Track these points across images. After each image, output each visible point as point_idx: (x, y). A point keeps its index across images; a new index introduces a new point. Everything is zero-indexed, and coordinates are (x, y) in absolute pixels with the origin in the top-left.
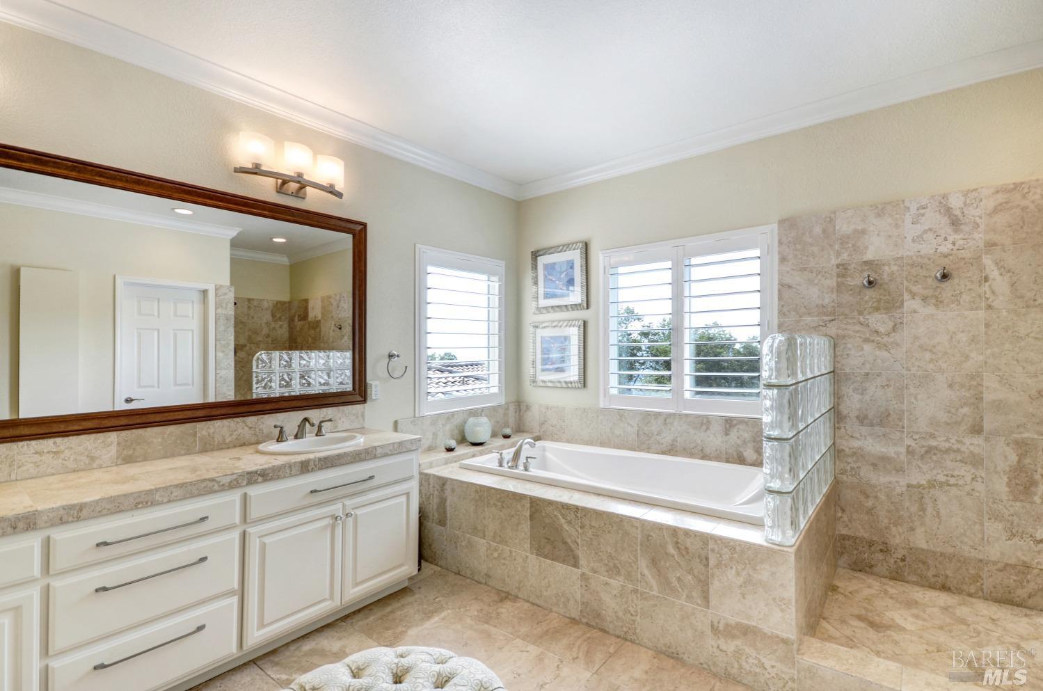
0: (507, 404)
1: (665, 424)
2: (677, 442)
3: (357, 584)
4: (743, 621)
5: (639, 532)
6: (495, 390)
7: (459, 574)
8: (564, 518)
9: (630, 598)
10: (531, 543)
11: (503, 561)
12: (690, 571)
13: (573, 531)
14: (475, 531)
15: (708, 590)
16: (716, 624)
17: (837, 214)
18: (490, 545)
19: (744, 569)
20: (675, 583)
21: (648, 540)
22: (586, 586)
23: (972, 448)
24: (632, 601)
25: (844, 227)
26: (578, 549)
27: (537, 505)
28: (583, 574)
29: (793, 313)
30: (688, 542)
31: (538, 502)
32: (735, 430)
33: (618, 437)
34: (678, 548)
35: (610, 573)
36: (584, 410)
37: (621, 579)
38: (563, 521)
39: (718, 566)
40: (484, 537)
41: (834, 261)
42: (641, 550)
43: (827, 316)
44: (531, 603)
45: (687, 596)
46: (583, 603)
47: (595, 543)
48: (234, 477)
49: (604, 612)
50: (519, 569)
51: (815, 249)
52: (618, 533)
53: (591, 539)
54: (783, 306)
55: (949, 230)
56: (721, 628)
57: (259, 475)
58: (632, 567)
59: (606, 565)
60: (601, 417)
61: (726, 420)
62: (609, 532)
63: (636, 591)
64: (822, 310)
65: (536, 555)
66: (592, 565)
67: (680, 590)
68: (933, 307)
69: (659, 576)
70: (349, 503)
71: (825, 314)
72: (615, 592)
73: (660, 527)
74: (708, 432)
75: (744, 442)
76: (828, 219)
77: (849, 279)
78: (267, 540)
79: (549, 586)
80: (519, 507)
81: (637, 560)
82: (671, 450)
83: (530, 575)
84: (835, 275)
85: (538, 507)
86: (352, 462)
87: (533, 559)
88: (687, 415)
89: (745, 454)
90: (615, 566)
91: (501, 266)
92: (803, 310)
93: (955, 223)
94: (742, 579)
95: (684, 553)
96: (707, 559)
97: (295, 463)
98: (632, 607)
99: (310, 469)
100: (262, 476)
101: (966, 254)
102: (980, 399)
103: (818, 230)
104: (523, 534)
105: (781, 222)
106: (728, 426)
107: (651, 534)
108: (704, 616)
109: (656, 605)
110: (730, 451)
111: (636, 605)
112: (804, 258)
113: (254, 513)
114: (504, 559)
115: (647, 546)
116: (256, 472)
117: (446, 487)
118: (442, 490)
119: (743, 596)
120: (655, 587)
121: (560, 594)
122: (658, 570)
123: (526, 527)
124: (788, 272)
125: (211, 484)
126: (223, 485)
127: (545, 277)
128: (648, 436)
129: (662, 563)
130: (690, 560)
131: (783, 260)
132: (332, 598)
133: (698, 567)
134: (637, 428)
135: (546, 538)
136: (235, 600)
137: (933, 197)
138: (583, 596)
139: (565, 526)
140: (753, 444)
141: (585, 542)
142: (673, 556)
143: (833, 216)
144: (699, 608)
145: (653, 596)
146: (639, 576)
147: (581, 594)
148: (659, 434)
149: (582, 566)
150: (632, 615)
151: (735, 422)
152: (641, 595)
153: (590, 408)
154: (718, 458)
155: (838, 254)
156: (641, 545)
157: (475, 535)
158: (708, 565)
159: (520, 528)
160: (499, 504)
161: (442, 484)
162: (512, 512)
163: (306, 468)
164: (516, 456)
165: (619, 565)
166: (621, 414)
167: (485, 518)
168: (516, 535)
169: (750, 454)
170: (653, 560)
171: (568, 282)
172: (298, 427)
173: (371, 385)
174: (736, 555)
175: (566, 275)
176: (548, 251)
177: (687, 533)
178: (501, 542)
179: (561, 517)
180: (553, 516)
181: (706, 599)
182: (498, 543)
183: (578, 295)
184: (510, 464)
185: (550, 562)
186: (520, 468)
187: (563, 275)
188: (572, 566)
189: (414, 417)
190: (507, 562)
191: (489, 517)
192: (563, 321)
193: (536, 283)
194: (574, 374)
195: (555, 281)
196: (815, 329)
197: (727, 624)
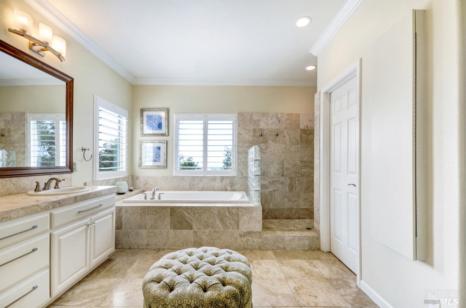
0: (128, 176)
1: (200, 180)
2: (204, 186)
3: (95, 258)
4: (249, 230)
5: (216, 211)
6: (124, 170)
7: (130, 249)
8: (186, 212)
9: (213, 235)
10: (170, 225)
11: (156, 236)
12: (233, 220)
13: (190, 217)
14: (140, 227)
15: (239, 224)
17: (254, 114)
18: (149, 231)
19: (249, 215)
20: (228, 225)
21: (219, 213)
22: (196, 235)
23: (282, 180)
24: (214, 235)
25: (255, 118)
26: (192, 223)
27: (174, 209)
28: (194, 231)
29: (242, 142)
30: (233, 210)
31: (174, 208)
32: (224, 180)
33: (181, 187)
34: (230, 213)
35: (205, 227)
36: (166, 177)
37: (209, 229)
38: (186, 213)
39: (242, 216)
40: (145, 229)
41: (252, 128)
42: (217, 217)
43: (251, 144)
44: (171, 249)
45: (232, 228)
46: (194, 242)
47: (199, 218)
48: (47, 204)
49: (203, 242)
50: (165, 237)
51: (248, 123)
52: (209, 213)
53: (198, 217)
54: (239, 140)
55: (278, 123)
56: (242, 234)
57: (57, 203)
58: (214, 223)
59: (204, 225)
60: (174, 180)
61: (222, 177)
62: (205, 213)
63: (215, 231)
64: (249, 142)
65: (173, 229)
66: (198, 227)
67: (230, 226)
68: (275, 143)
69: (223, 224)
70: (93, 217)
72: (207, 234)
73: (224, 208)
74: (216, 182)
75: (227, 184)
77: (256, 133)
78: (61, 238)
79: (179, 240)
80: (165, 212)
81: (216, 221)
82: (203, 189)
83: (170, 238)
84: (253, 132)
86: (93, 198)
87: (172, 231)
88: (208, 177)
89: (227, 188)
90: (207, 225)
91: (126, 112)
92: (244, 142)
93: (279, 121)
94: (248, 218)
95: (231, 214)
96: (238, 214)
97: (72, 197)
98: (214, 237)
99: (78, 201)
100: (59, 204)
101: (281, 130)
102: (283, 167)
103: (248, 118)
104: (167, 223)
105: (239, 114)
106: (222, 179)
107: (221, 210)
108: (237, 233)
109: (222, 234)
110: (222, 188)
112: (245, 126)
113: (56, 223)
114: (157, 235)
115: (219, 215)
117: (122, 211)
118: (119, 213)
119: (249, 223)
120: (222, 227)
121: (184, 242)
122: (223, 222)
123: (168, 219)
124: (240, 130)
125: (36, 208)
126: (42, 208)
127: (147, 121)
128: (193, 185)
129: (224, 219)
130: (233, 216)
131: (239, 125)
132: (86, 266)
133: (236, 217)
134: (189, 183)
135: (178, 222)
136: (48, 270)
137: (275, 113)
138: (194, 239)
139: (187, 215)
140: (230, 184)
141: (195, 219)
142: (228, 216)
143: (252, 114)
144: (236, 230)
145: (221, 231)
146: (216, 226)
148: (198, 184)
149: (194, 228)
150: (213, 240)
151: (224, 178)
152: (217, 232)
153: (169, 176)
154: (219, 190)
155: (254, 126)
156: (217, 215)
157: (140, 229)
158: (239, 216)
159: (165, 220)
160: (154, 213)
161: (119, 210)
162: (161, 215)
163: (76, 200)
164: (154, 194)
165: (209, 224)
166: (183, 178)
167: (146, 220)
168: (163, 224)
169: (229, 188)
170: (221, 219)
171: (159, 124)
172: (45, 184)
173: (76, 164)
174: (247, 211)
175: (158, 121)
176: (149, 110)
177: (232, 208)
178: (155, 229)
179: (185, 212)
180: (181, 212)
181: (238, 227)
182: (153, 229)
183: (164, 130)
184: (151, 198)
185: (180, 230)
186: (156, 198)
187: (156, 121)
188: (190, 229)
189: (93, 181)
190: (159, 236)
191: (148, 219)
192: (157, 140)
193: (142, 123)
194: (162, 163)
195: (152, 123)
196: (248, 147)
197: (244, 233)
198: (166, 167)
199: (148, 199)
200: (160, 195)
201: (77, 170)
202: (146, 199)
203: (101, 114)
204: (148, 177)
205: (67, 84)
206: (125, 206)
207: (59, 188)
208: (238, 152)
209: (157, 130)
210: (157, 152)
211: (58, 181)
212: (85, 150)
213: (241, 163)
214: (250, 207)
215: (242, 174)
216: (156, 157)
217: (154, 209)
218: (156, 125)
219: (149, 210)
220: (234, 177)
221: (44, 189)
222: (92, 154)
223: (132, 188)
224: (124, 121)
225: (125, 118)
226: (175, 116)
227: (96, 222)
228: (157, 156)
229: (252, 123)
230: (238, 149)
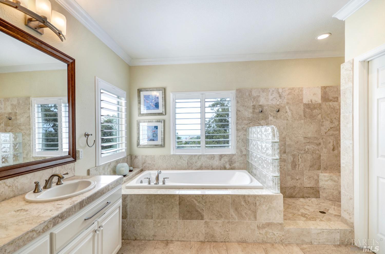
0: (127, 156)
1: (198, 159)
2: (203, 165)
4: (267, 222)
5: (230, 199)
7: (136, 240)
8: (196, 201)
10: (179, 215)
11: (164, 227)
12: (250, 209)
13: (201, 205)
14: (146, 216)
15: (256, 214)
16: (259, 225)
17: (253, 89)
18: (156, 221)
19: (268, 204)
20: (244, 215)
21: (234, 202)
22: (207, 226)
23: (284, 157)
24: (227, 226)
25: (254, 94)
26: (203, 212)
27: (183, 198)
28: (206, 222)
29: (241, 119)
30: (249, 199)
31: (183, 196)
32: (223, 158)
33: (179, 165)
34: (246, 202)
35: (218, 218)
36: (164, 156)
37: (223, 219)
38: (196, 202)
39: (259, 205)
40: (152, 218)
41: (252, 104)
42: (231, 206)
43: (250, 121)
44: (180, 241)
45: (249, 219)
46: (206, 233)
47: (211, 208)
48: (46, 224)
49: (215, 234)
50: (173, 228)
51: (247, 100)
52: (222, 202)
53: (209, 207)
54: (238, 117)
55: (279, 98)
56: (261, 226)
58: (227, 213)
59: (216, 215)
60: (172, 159)
61: (220, 155)
62: (218, 202)
63: (229, 222)
64: (249, 119)
65: (182, 220)
66: (210, 217)
67: (246, 217)
68: (276, 119)
69: (238, 214)
70: (100, 219)
72: (220, 225)
73: (238, 196)
74: (214, 160)
75: (226, 162)
77: (256, 110)
79: (189, 231)
80: (173, 200)
81: (229, 210)
82: (201, 168)
83: (179, 229)
84: (252, 108)
85: (183, 199)
86: (101, 196)
87: (180, 222)
88: (206, 155)
89: (226, 166)
90: (220, 215)
91: (124, 93)
92: (243, 119)
93: (280, 96)
94: (267, 208)
95: (248, 203)
96: (256, 203)
98: (228, 228)
100: (61, 218)
101: (282, 105)
102: (285, 144)
103: (247, 94)
104: (175, 212)
105: (237, 90)
106: (221, 157)
107: (235, 199)
108: (255, 224)
109: (237, 225)
110: (221, 166)
111: (229, 228)
112: (244, 102)
114: (164, 226)
115: (233, 204)
117: (127, 199)
119: (268, 213)
120: (237, 218)
121: (195, 233)
122: (238, 212)
123: (177, 209)
124: (239, 106)
125: (32, 234)
126: (39, 232)
127: (144, 100)
128: (192, 164)
129: (239, 209)
130: (250, 205)
131: (238, 102)
133: (252, 207)
134: (187, 161)
135: (187, 211)
137: (275, 88)
138: (205, 231)
139: (197, 204)
140: (229, 163)
141: (206, 209)
142: (244, 205)
143: (251, 90)
144: (253, 221)
145: (236, 222)
146: (230, 216)
147: (205, 230)
148: (196, 162)
149: (205, 218)
150: (227, 232)
151: (223, 156)
152: (231, 223)
153: (167, 155)
154: (217, 169)
155: (253, 102)
156: (231, 204)
157: (146, 219)
158: (256, 206)
159: (173, 210)
160: (161, 201)
161: (125, 197)
162: (169, 204)
163: (82, 205)
164: (157, 178)
165: (222, 214)
166: (180, 156)
167: (152, 209)
168: (171, 213)
169: (228, 166)
170: (236, 209)
171: (156, 104)
172: (46, 181)
173: (79, 151)
174: (265, 200)
175: (155, 101)
176: (146, 90)
177: (249, 196)
178: (162, 218)
179: (195, 201)
180: (191, 201)
181: (255, 218)
182: (160, 219)
183: (161, 110)
184: (155, 183)
185: (189, 220)
186: (161, 184)
187: (153, 101)
188: (201, 220)
189: (96, 166)
190: (166, 227)
191: (155, 209)
192: (154, 119)
193: (140, 103)
194: (159, 142)
195: (149, 103)
196: (247, 124)
197: (263, 224)
198: (163, 146)
199: (152, 184)
200: (165, 179)
201: (80, 158)
202: (149, 184)
203: (102, 97)
204: (146, 156)
205: (68, 65)
206: (130, 195)
207: (62, 184)
208: (237, 130)
209: (154, 109)
210: (154, 131)
211: (60, 178)
212: (88, 135)
213: (241, 141)
214: (269, 195)
215: (241, 152)
216: (154, 136)
217: (161, 198)
218: (152, 104)
219: (155, 199)
220: (233, 155)
222: (95, 140)
223: (131, 168)
224: (123, 101)
225: (123, 99)
226: (171, 95)
228: (155, 135)
229: (251, 99)
230: (237, 127)
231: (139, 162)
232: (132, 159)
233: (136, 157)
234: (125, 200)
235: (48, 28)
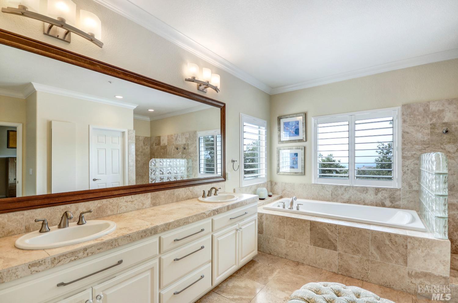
0: (268, 182)
1: (345, 190)
2: (351, 198)
3: (242, 258)
4: (424, 271)
5: (370, 235)
6: (264, 176)
8: (329, 230)
9: (365, 263)
10: (310, 240)
11: (295, 248)
12: (398, 251)
13: (334, 236)
14: (279, 235)
15: (407, 259)
16: (410, 273)
17: (431, 103)
18: (288, 242)
19: (425, 250)
20: (389, 256)
21: (375, 239)
22: (341, 258)
25: (434, 108)
26: (337, 243)
27: (314, 224)
28: (339, 254)
29: (409, 144)
30: (397, 239)
31: (315, 223)
32: (381, 193)
33: (321, 196)
34: (391, 242)
35: (354, 252)
36: (305, 185)
37: (360, 255)
38: (328, 231)
39: (412, 249)
40: (284, 238)
41: (429, 122)
42: (371, 243)
43: (425, 145)
44: (311, 266)
45: (396, 262)
46: (340, 266)
47: (346, 240)
48: (210, 212)
49: (351, 269)
50: (304, 252)
51: (420, 117)
52: (359, 236)
53: (344, 238)
54: (404, 141)
56: (413, 274)
58: (366, 250)
59: (353, 249)
60: (313, 188)
61: (376, 189)
62: (354, 235)
63: (368, 260)
64: (423, 143)
65: (313, 246)
66: (344, 249)
67: (392, 259)
69: (381, 253)
70: (241, 223)
71: (424, 144)
72: (357, 261)
73: (382, 233)
74: (367, 194)
75: (385, 198)
76: (426, 105)
77: (436, 130)
78: (219, 239)
79: (321, 258)
80: (304, 225)
81: (369, 247)
82: (349, 201)
83: (310, 254)
84: (429, 128)
85: (314, 225)
86: (241, 206)
87: (312, 247)
88: (356, 187)
89: (385, 203)
90: (357, 250)
91: (265, 122)
92: (414, 143)
94: (424, 254)
95: (394, 244)
96: (406, 246)
97: (225, 206)
98: (366, 267)
99: (230, 209)
100: (217, 212)
103: (421, 109)
104: (306, 237)
105: (403, 106)
106: (377, 191)
107: (377, 236)
108: (404, 270)
109: (379, 266)
110: (378, 202)
111: (368, 266)
112: (415, 121)
113: (215, 227)
114: (296, 247)
115: (374, 241)
116: (215, 210)
117: (263, 217)
118: (260, 218)
119: (425, 261)
120: (378, 257)
121: (327, 262)
122: (381, 251)
123: (308, 234)
124: (407, 127)
125: (203, 215)
126: (207, 215)
127: (284, 128)
128: (337, 195)
129: (383, 248)
130: (397, 247)
131: (404, 121)
132: (236, 264)
133: (402, 249)
134: (331, 192)
135: (319, 238)
136: (210, 264)
138: (339, 263)
139: (330, 233)
140: (389, 199)
141: (340, 240)
142: (389, 245)
143: (428, 103)
144: (402, 266)
145: (378, 262)
146: (370, 254)
147: (338, 262)
148: (342, 195)
149: (339, 250)
150: (366, 270)
151: (380, 190)
152: (371, 262)
153: (307, 184)
154: (372, 205)
155: (431, 120)
156: (371, 240)
157: (279, 238)
158: (407, 248)
159: (304, 234)
160: (293, 224)
161: (261, 216)
162: (300, 228)
163: (228, 208)
164: (292, 203)
165: (359, 249)
166: (323, 186)
167: (285, 230)
168: (302, 237)
169: (387, 203)
170: (378, 247)
171: (296, 130)
172: (209, 191)
173: (227, 174)
174: (422, 244)
175: (295, 127)
176: (286, 117)
177: (396, 235)
178: (293, 240)
179: (327, 229)
180: (322, 229)
181: (406, 263)
182: (292, 241)
183: (301, 136)
184: (289, 207)
185: (321, 248)
186: (295, 209)
187: (293, 127)
188: (333, 250)
189: (240, 187)
190: (297, 249)
191: (287, 230)
192: (294, 146)
193: (279, 130)
194: (299, 170)
195: (289, 130)
196: (420, 150)
197: (416, 273)
198: (304, 173)
199: (287, 208)
200: (299, 205)
201: (229, 179)
202: (284, 208)
203: (245, 129)
204: (286, 184)
205: (221, 109)
206: (265, 214)
207: (217, 195)
208: (403, 157)
209: (294, 136)
210: (294, 159)
211: (216, 190)
212: (234, 161)
213: (409, 172)
214: (427, 239)
215: (410, 186)
216: (294, 164)
217: (292, 221)
218: (293, 130)
219: (287, 221)
220: (397, 190)
221: (208, 195)
222: (239, 165)
223: (271, 194)
224: (263, 130)
225: (264, 128)
226: (313, 119)
227: (243, 228)
228: (295, 162)
229: (428, 116)
230: (403, 153)
231: (278, 189)
232: (272, 185)
233: (276, 184)
234: (262, 218)
235: (210, 88)
